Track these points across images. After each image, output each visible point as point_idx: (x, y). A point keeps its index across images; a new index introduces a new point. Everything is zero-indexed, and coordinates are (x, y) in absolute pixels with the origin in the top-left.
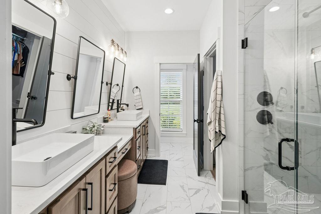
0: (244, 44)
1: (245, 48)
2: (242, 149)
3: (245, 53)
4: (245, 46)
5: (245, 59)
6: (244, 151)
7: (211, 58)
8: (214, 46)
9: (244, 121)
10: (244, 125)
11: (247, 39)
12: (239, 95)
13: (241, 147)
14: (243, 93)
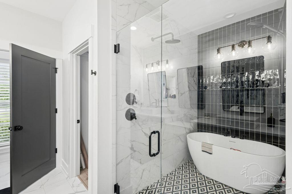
0: (117, 49)
1: (117, 53)
2: (115, 146)
3: (117, 58)
4: (117, 51)
5: (117, 63)
6: (116, 147)
7: (78, 56)
8: (86, 43)
9: (117, 119)
10: (117, 123)
11: (119, 45)
12: (112, 96)
13: (114, 144)
14: (115, 95)
